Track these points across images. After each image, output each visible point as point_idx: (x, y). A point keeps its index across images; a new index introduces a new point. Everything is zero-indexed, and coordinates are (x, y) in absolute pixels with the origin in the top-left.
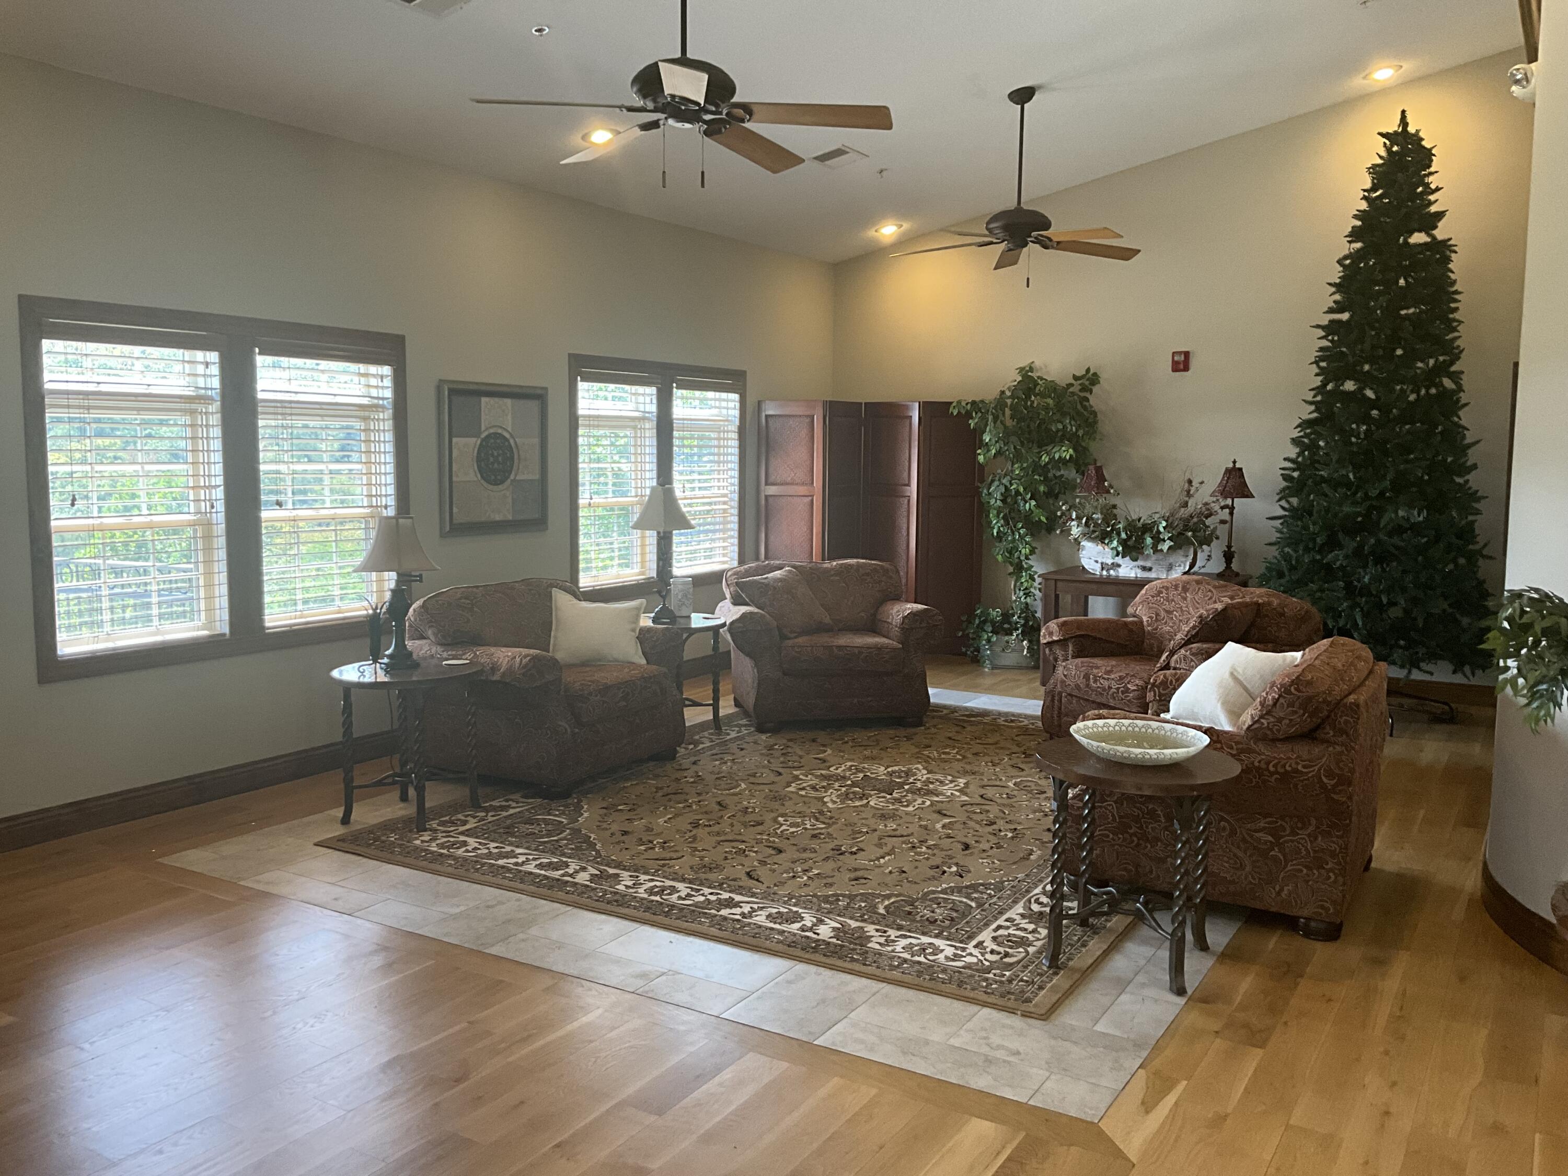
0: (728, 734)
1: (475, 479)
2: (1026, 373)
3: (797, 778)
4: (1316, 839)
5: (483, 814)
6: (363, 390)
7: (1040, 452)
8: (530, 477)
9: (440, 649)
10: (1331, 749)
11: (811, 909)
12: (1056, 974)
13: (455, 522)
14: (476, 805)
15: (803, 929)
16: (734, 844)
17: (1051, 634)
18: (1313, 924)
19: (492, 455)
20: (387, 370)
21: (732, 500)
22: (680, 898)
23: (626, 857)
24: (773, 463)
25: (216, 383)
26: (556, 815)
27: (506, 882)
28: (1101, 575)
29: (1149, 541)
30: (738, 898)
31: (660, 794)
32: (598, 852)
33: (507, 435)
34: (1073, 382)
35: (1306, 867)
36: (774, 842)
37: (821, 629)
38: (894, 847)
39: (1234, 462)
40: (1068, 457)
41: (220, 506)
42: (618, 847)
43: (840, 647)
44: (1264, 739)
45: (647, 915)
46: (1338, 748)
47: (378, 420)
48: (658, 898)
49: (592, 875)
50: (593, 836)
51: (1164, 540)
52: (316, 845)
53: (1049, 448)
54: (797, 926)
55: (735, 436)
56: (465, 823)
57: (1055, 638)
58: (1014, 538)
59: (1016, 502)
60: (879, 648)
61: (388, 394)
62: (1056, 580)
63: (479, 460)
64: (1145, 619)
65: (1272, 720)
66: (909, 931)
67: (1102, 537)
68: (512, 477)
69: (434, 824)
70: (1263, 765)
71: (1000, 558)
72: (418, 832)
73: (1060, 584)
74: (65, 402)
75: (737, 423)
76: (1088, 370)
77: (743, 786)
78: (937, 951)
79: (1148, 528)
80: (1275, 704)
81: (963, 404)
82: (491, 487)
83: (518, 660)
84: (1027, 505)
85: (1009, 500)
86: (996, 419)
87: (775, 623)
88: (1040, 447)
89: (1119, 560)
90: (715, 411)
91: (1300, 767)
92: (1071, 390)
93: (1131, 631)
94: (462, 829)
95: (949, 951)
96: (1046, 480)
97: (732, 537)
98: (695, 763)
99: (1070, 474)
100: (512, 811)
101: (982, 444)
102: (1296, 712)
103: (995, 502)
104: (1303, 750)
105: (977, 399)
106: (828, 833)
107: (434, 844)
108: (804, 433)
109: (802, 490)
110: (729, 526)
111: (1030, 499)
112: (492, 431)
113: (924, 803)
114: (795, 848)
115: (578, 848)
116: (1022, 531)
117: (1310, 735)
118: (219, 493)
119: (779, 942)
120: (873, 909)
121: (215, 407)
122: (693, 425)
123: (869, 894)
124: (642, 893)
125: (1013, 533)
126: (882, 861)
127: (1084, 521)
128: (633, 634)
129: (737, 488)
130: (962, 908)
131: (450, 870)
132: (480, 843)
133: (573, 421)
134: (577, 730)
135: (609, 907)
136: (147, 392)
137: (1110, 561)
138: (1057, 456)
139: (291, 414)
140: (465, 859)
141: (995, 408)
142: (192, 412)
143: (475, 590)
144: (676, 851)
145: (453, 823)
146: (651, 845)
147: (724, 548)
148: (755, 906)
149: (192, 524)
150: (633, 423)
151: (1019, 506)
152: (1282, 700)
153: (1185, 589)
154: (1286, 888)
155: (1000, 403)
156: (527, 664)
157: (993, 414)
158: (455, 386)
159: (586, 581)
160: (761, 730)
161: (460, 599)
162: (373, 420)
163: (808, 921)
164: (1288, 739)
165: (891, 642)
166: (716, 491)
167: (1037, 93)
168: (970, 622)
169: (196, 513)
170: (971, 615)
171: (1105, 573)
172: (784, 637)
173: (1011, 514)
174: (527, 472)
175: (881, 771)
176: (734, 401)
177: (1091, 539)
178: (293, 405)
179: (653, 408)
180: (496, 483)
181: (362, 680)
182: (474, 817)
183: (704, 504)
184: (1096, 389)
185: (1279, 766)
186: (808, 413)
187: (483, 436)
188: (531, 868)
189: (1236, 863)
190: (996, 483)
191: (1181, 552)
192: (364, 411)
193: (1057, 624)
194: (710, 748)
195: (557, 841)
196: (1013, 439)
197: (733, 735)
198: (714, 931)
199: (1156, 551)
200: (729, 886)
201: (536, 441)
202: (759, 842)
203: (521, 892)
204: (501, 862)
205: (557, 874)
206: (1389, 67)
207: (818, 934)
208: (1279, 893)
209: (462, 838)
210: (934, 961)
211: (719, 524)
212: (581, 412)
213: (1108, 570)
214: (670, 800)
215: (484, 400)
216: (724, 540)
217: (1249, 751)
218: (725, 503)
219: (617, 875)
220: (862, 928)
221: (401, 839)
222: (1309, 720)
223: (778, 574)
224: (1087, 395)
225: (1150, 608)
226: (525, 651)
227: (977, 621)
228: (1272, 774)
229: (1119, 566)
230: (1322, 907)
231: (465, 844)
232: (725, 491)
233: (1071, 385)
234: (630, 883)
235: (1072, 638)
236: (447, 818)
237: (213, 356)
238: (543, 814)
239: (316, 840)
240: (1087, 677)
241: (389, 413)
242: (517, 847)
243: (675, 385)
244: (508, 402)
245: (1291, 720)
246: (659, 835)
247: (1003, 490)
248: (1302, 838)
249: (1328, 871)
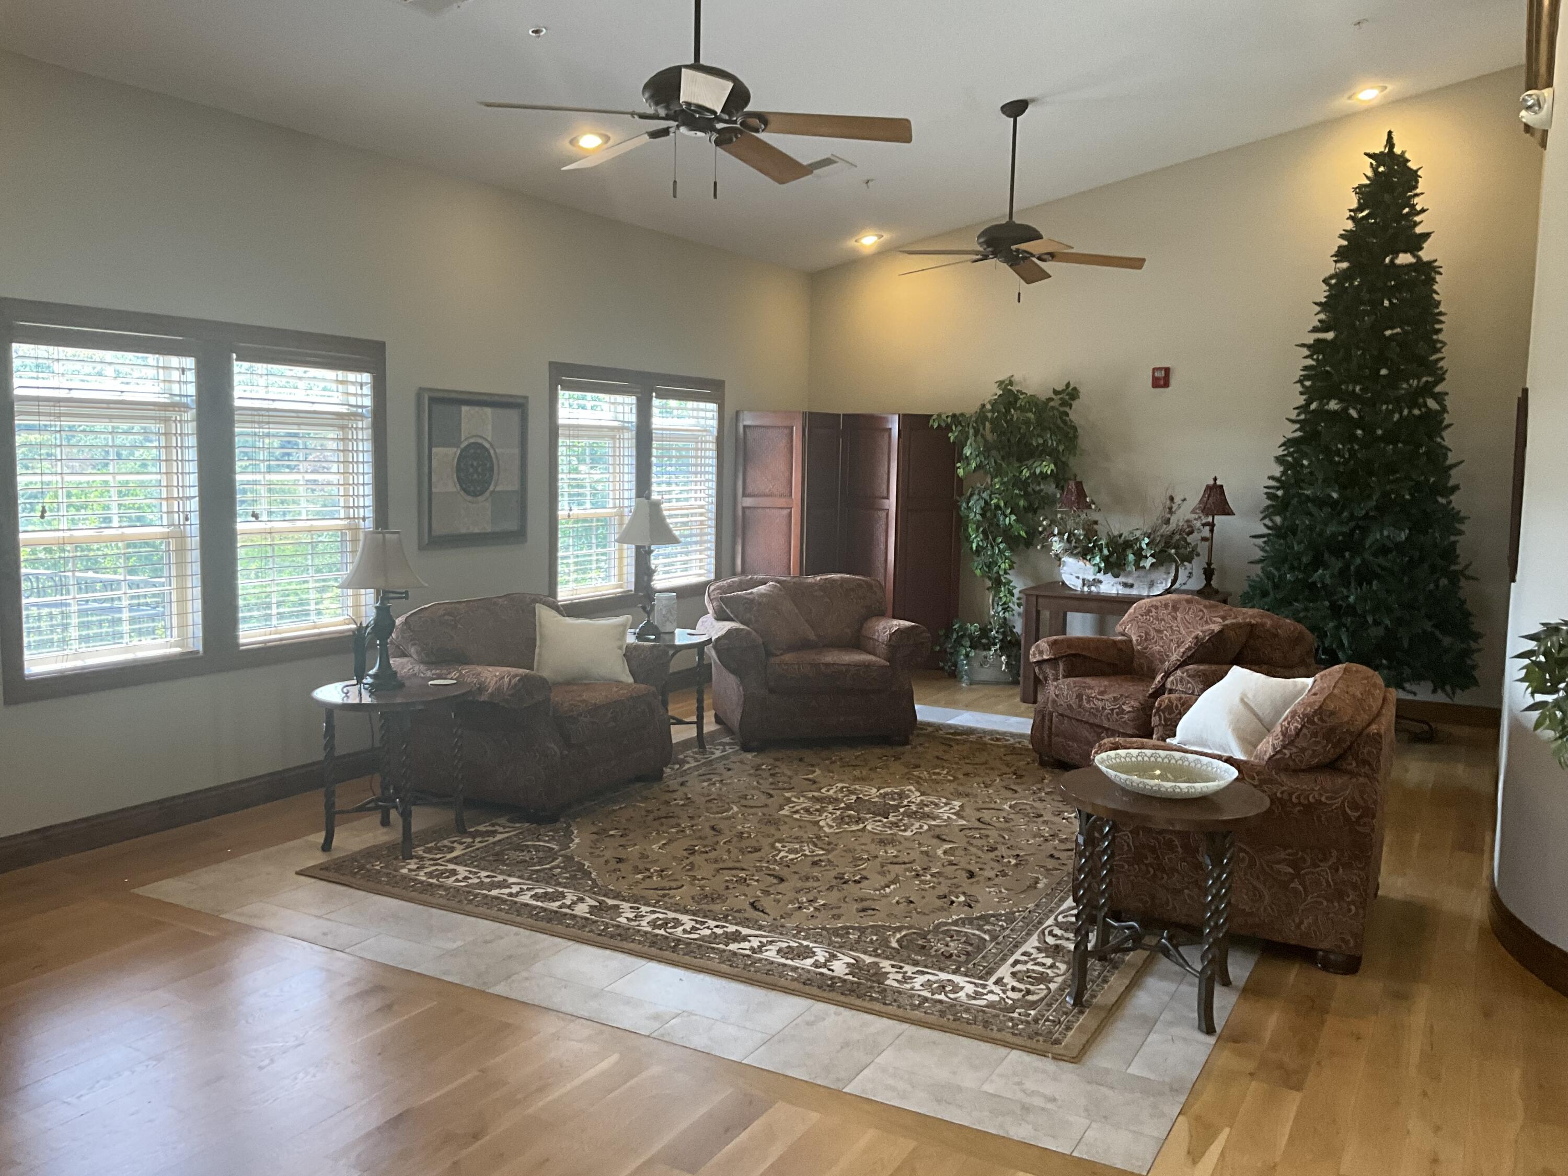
0: (713, 753)
1: (455, 490)
2: (1006, 386)
3: (789, 801)
4: (1337, 870)
5: (469, 840)
6: (341, 398)
7: (1020, 467)
8: (510, 488)
9: (422, 667)
10: (1354, 780)
11: (821, 943)
12: (1081, 1012)
13: (433, 534)
14: (461, 829)
15: (816, 965)
16: (734, 872)
17: (1041, 653)
18: (1332, 957)
19: (472, 466)
20: (366, 377)
21: (709, 511)
22: (685, 931)
23: (623, 887)
24: (751, 473)
25: (192, 390)
26: (545, 841)
27: (502, 915)
28: (1082, 591)
29: (1131, 557)
30: (745, 931)
31: (651, 817)
32: (594, 881)
33: (487, 445)
34: (1054, 396)
35: (1326, 898)
36: (774, 869)
37: (804, 645)
38: (897, 876)
39: (1215, 479)
40: (1049, 472)
41: (195, 519)
42: (614, 876)
43: (827, 665)
44: (1286, 769)
45: (654, 951)
46: (1361, 780)
47: (356, 429)
48: (662, 932)
49: (591, 906)
50: (587, 864)
51: (1146, 557)
52: (298, 873)
53: (1029, 463)
54: (810, 961)
55: (713, 446)
56: (452, 850)
57: (1045, 657)
58: (994, 553)
59: (995, 516)
60: (867, 666)
61: (368, 402)
62: (1037, 596)
63: (458, 470)
64: (1134, 638)
65: (1294, 750)
66: (926, 967)
67: (1085, 553)
68: (491, 488)
69: (420, 851)
70: (1285, 796)
71: (978, 572)
72: (404, 859)
73: (1040, 600)
74: (35, 409)
75: (715, 433)
76: (1068, 385)
77: (735, 809)
78: (957, 989)
79: (1128, 545)
80: (1298, 734)
81: (944, 417)
82: (469, 498)
83: (506, 680)
84: (1007, 519)
85: (988, 514)
86: (976, 432)
87: (760, 641)
88: (1020, 460)
89: (1100, 576)
90: (693, 421)
91: (1323, 799)
92: (1052, 404)
93: (1120, 650)
94: (449, 856)
95: (970, 989)
96: (1026, 495)
97: (709, 549)
98: (682, 784)
99: (1050, 488)
100: (499, 837)
101: (961, 458)
102: (1319, 743)
103: (975, 514)
104: (1327, 781)
105: (958, 412)
106: (829, 860)
107: (422, 873)
108: (782, 444)
109: (782, 502)
110: (706, 538)
111: (1011, 513)
112: (472, 440)
113: (921, 827)
114: (797, 876)
115: (573, 877)
116: (1001, 546)
117: (1332, 766)
118: (194, 504)
119: (794, 979)
120: (885, 942)
121: (191, 415)
122: (673, 435)
123: (879, 926)
124: (645, 926)
125: (992, 547)
126: (888, 890)
127: (1066, 535)
128: (620, 651)
129: (714, 499)
130: (975, 941)
131: (442, 901)
132: (470, 872)
133: (553, 431)
134: (566, 752)
135: (612, 942)
136: (120, 398)
137: (1091, 578)
138: (1038, 471)
139: (268, 423)
140: (457, 890)
141: (976, 422)
142: (166, 420)
143: (457, 606)
144: (676, 880)
145: (439, 850)
146: (648, 874)
147: (701, 560)
148: (764, 940)
149: (167, 537)
150: (612, 432)
151: (998, 520)
152: (1305, 731)
153: (1175, 608)
154: (1306, 922)
155: (981, 415)
156: (516, 685)
157: (974, 428)
158: (436, 395)
159: (565, 594)
160: (746, 748)
161: (444, 615)
162: (350, 429)
163: (821, 956)
164: (1311, 769)
165: (878, 659)
166: (692, 502)
167: (1030, 107)
168: (947, 636)
169: (169, 526)
170: (949, 630)
171: (1086, 589)
172: (769, 654)
173: (991, 528)
174: (505, 482)
175: (873, 793)
176: (712, 411)
177: (1072, 555)
178: (271, 413)
179: (633, 418)
180: (476, 494)
181: (346, 701)
182: (461, 843)
183: (683, 516)
184: (1075, 404)
185: (1302, 798)
186: (789, 424)
187: (463, 446)
188: (526, 898)
189: (1255, 895)
190: (975, 497)
191: (1162, 569)
192: (342, 421)
193: (1048, 642)
194: (696, 768)
195: (551, 869)
196: (994, 452)
197: (718, 754)
198: (724, 968)
199: (1138, 567)
200: (734, 918)
201: (516, 451)
202: (758, 870)
203: (519, 925)
204: (494, 893)
205: (554, 905)
206: (1372, 88)
207: (833, 971)
208: (1298, 926)
209: (451, 866)
210: (955, 999)
211: (696, 535)
212: (561, 421)
213: (1089, 586)
214: (662, 824)
215: (465, 409)
216: (701, 552)
217: (1271, 781)
218: (701, 514)
219: (617, 907)
220: (876, 964)
221: (386, 867)
222: (1332, 750)
223: (762, 589)
224: (1067, 409)
225: (1139, 627)
226: (514, 670)
227: (955, 636)
228: (1294, 805)
229: (1100, 582)
230: (1343, 940)
231: (454, 872)
232: (702, 503)
233: (1051, 399)
234: (631, 916)
235: (1062, 657)
236: (432, 844)
237: (190, 362)
238: (532, 840)
239: (298, 869)
240: (1080, 697)
241: (368, 422)
242: (509, 876)
243: (654, 394)
244: (488, 411)
245: (1314, 751)
246: (655, 862)
247: (983, 504)
248: (1322, 870)
249: (1349, 903)
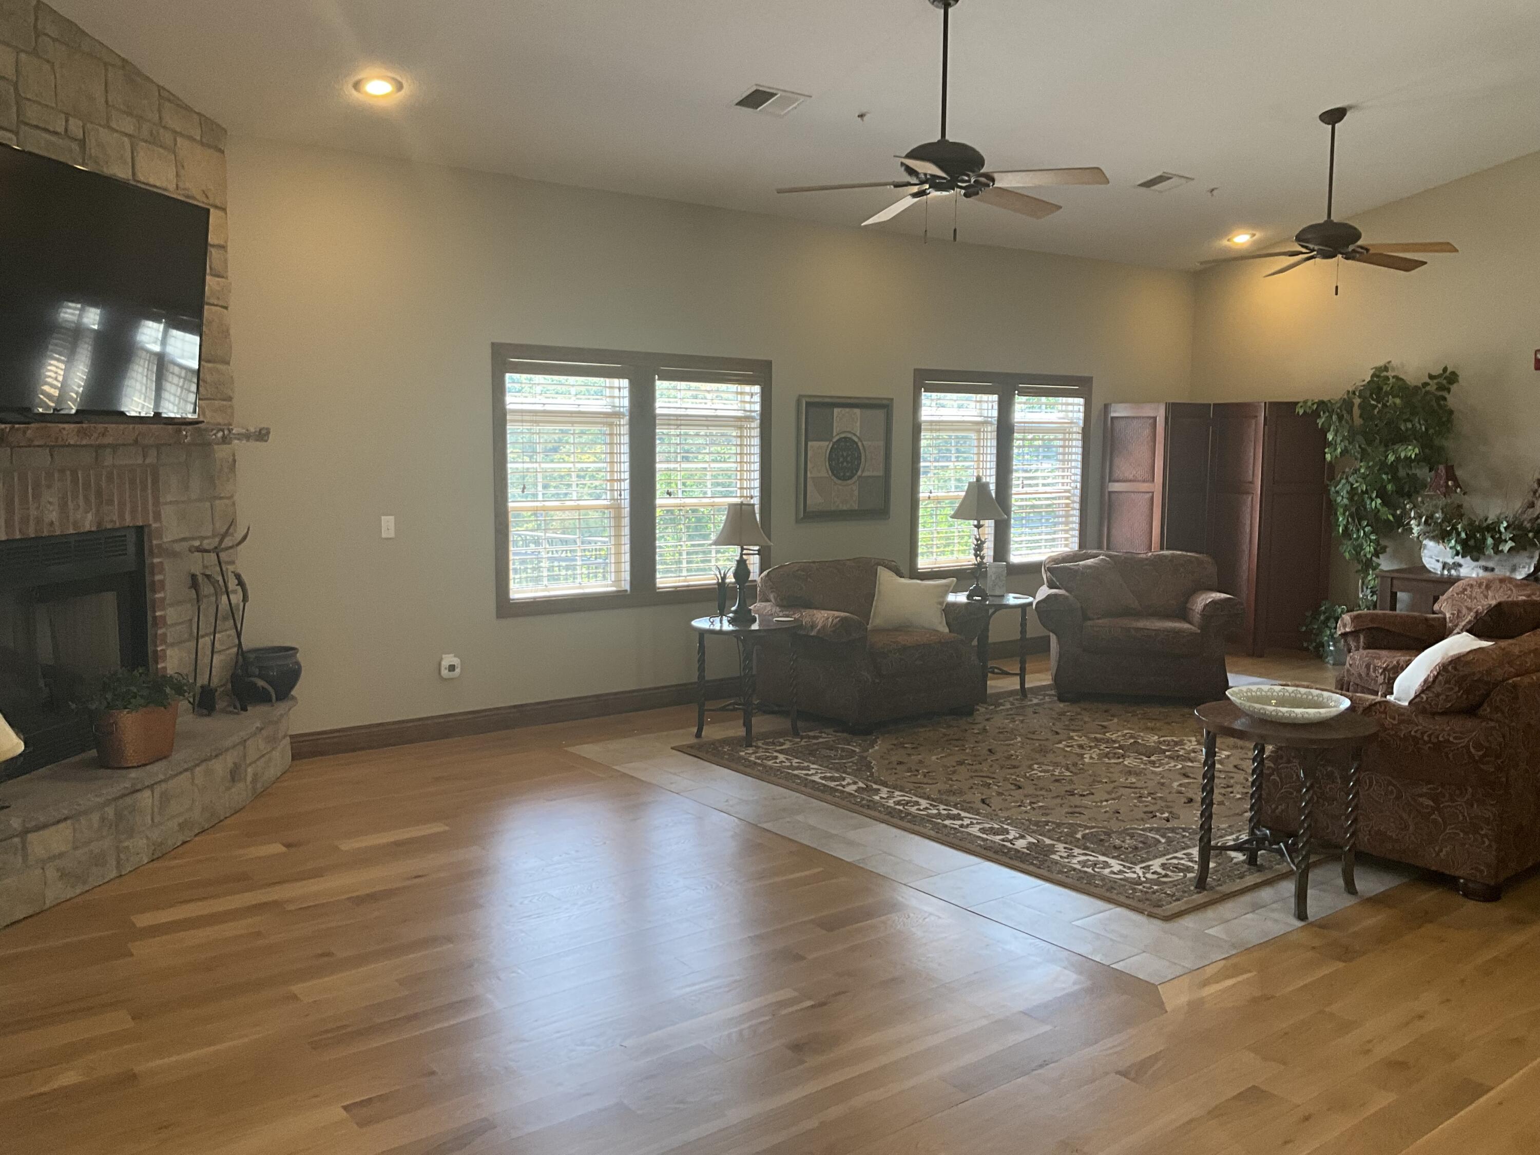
0: (1031, 701)
1: (826, 475)
2: (1380, 374)
3: (1072, 738)
4: (1472, 806)
5: (799, 740)
6: (739, 405)
7: (1386, 451)
8: (875, 474)
9: (778, 609)
10: (1484, 724)
11: (1020, 828)
12: (1198, 893)
13: (808, 510)
14: (796, 733)
15: (1004, 840)
16: (984, 779)
17: (1345, 626)
18: (1471, 885)
19: (843, 455)
20: (757, 389)
21: (1074, 495)
22: (919, 810)
23: (891, 780)
24: (1117, 461)
25: (626, 402)
26: (854, 746)
27: (794, 785)
28: (1442, 574)
29: (1490, 541)
30: (963, 814)
31: (945, 739)
32: (872, 774)
33: (856, 439)
34: (1428, 380)
35: (1462, 831)
36: (1020, 781)
37: (1128, 613)
38: (1122, 795)
40: (1413, 456)
41: (626, 495)
42: (889, 772)
43: (1138, 629)
44: (1424, 711)
45: (886, 817)
46: (1492, 724)
47: (750, 428)
48: (901, 808)
49: (859, 787)
50: (874, 762)
51: (1506, 541)
52: (672, 748)
53: (1396, 447)
54: (1001, 837)
55: (1080, 436)
56: (782, 744)
57: (1348, 630)
58: (1359, 537)
59: (1363, 500)
60: (1177, 633)
61: (757, 407)
62: (1392, 579)
63: (830, 459)
64: (1448, 615)
65: (1431, 695)
66: (1093, 852)
67: (1442, 536)
68: (859, 473)
69: (760, 744)
70: (1418, 735)
71: (1347, 555)
72: (746, 746)
73: (1395, 582)
74: (519, 418)
75: (1081, 423)
76: (1445, 370)
77: (1019, 739)
79: (1492, 529)
80: (1434, 681)
81: (1309, 404)
82: (839, 482)
83: (830, 620)
84: (1373, 503)
85: (1356, 498)
86: (1340, 418)
87: (1079, 605)
88: (1386, 446)
89: (1459, 559)
90: (1062, 415)
91: (1451, 739)
92: (1428, 388)
94: (778, 748)
95: (1117, 868)
96: (1395, 478)
97: (1073, 529)
98: (987, 720)
99: (1422, 473)
100: (821, 740)
101: (1326, 443)
102: (1452, 689)
103: (1342, 499)
104: (1458, 724)
105: (1326, 399)
106: (1071, 780)
107: (753, 756)
108: (1147, 432)
109: (1145, 487)
110: (1071, 519)
111: (1377, 497)
112: (843, 435)
113: (1175, 766)
114: (1034, 787)
115: (859, 770)
116: (1367, 529)
117: (1471, 711)
118: (626, 485)
119: (980, 846)
120: (1072, 834)
121: (625, 420)
122: (1033, 428)
123: (1076, 824)
124: (891, 803)
125: (1358, 531)
126: (1105, 803)
127: (1423, 519)
128: (939, 606)
129: (1079, 485)
130: (1151, 841)
131: (758, 773)
132: (787, 759)
133: (916, 426)
134: (877, 681)
135: (861, 809)
136: (577, 410)
137: (1450, 561)
138: (1403, 455)
139: (679, 425)
140: (771, 768)
141: (1340, 408)
142: (611, 425)
143: (812, 564)
144: (934, 779)
145: (773, 744)
146: (916, 773)
147: (1066, 539)
149: (607, 507)
150: (977, 426)
151: (1366, 503)
152: (1440, 678)
153: (1488, 587)
154: (1444, 850)
155: (1347, 404)
156: (836, 624)
157: (1338, 414)
158: (812, 400)
159: (924, 563)
160: (1061, 699)
161: (797, 571)
162: (746, 428)
163: (1012, 834)
164: (1444, 713)
165: (1193, 628)
166: (1060, 487)
167: (1352, 112)
169: (611, 500)
171: (1446, 572)
172: (1086, 618)
173: (1358, 514)
174: (870, 469)
175: (1153, 739)
176: (1079, 405)
177: (1433, 538)
178: (682, 418)
179: (995, 413)
180: (844, 479)
181: (712, 627)
182: (790, 741)
183: (1048, 499)
184: (1454, 388)
185: (1433, 737)
186: (1152, 415)
187: (835, 440)
188: (816, 778)
189: (1401, 824)
190: (1343, 481)
192: (739, 422)
193: (1350, 616)
194: (1008, 710)
195: (845, 763)
196: (1360, 438)
197: (1035, 701)
198: (932, 833)
199: (1497, 552)
200: (962, 806)
201: (882, 443)
202: (1005, 779)
203: (802, 793)
204: (796, 772)
205: (832, 784)
207: (1014, 844)
208: (1438, 854)
209: (775, 754)
210: (1098, 872)
211: (1062, 516)
212: (923, 418)
213: (1449, 570)
214: (950, 744)
215: (836, 410)
216: (1066, 531)
217: (1410, 722)
218: (1068, 498)
219: (879, 790)
220: (1054, 845)
221: (732, 750)
222: (1465, 696)
223: (1090, 562)
224: (1445, 394)
225: (1453, 605)
226: (837, 613)
228: (1425, 743)
229: (1460, 565)
230: (1476, 869)
231: (776, 758)
232: (1068, 488)
233: (1425, 384)
234: (885, 796)
235: (1363, 630)
236: (771, 740)
237: (625, 383)
238: (844, 744)
239: (673, 746)
241: (756, 423)
242: (813, 763)
243: (1016, 392)
244: (857, 411)
245: (1447, 696)
246: (926, 767)
247: (1349, 488)
248: (1460, 805)
249: (1483, 836)
